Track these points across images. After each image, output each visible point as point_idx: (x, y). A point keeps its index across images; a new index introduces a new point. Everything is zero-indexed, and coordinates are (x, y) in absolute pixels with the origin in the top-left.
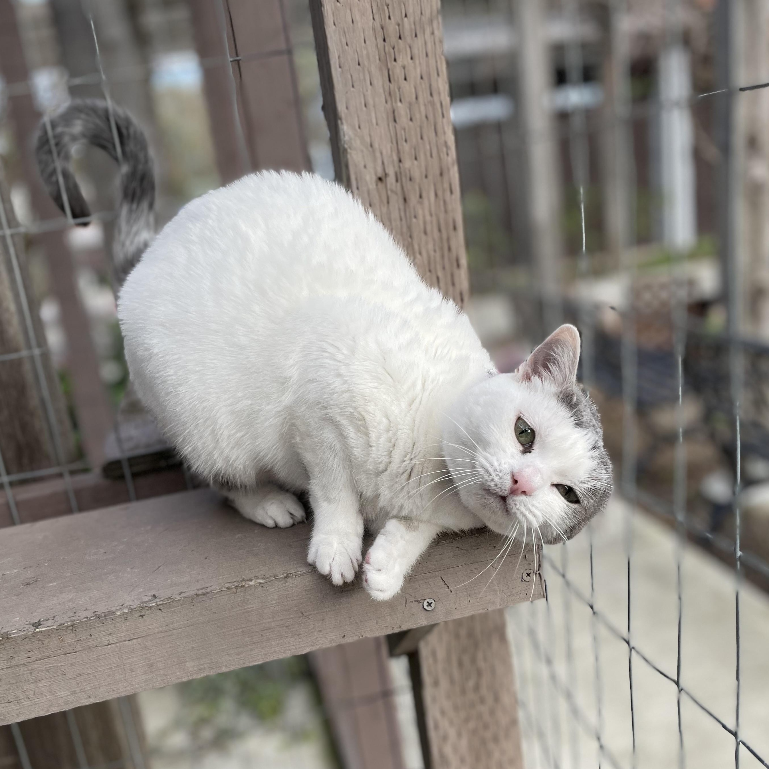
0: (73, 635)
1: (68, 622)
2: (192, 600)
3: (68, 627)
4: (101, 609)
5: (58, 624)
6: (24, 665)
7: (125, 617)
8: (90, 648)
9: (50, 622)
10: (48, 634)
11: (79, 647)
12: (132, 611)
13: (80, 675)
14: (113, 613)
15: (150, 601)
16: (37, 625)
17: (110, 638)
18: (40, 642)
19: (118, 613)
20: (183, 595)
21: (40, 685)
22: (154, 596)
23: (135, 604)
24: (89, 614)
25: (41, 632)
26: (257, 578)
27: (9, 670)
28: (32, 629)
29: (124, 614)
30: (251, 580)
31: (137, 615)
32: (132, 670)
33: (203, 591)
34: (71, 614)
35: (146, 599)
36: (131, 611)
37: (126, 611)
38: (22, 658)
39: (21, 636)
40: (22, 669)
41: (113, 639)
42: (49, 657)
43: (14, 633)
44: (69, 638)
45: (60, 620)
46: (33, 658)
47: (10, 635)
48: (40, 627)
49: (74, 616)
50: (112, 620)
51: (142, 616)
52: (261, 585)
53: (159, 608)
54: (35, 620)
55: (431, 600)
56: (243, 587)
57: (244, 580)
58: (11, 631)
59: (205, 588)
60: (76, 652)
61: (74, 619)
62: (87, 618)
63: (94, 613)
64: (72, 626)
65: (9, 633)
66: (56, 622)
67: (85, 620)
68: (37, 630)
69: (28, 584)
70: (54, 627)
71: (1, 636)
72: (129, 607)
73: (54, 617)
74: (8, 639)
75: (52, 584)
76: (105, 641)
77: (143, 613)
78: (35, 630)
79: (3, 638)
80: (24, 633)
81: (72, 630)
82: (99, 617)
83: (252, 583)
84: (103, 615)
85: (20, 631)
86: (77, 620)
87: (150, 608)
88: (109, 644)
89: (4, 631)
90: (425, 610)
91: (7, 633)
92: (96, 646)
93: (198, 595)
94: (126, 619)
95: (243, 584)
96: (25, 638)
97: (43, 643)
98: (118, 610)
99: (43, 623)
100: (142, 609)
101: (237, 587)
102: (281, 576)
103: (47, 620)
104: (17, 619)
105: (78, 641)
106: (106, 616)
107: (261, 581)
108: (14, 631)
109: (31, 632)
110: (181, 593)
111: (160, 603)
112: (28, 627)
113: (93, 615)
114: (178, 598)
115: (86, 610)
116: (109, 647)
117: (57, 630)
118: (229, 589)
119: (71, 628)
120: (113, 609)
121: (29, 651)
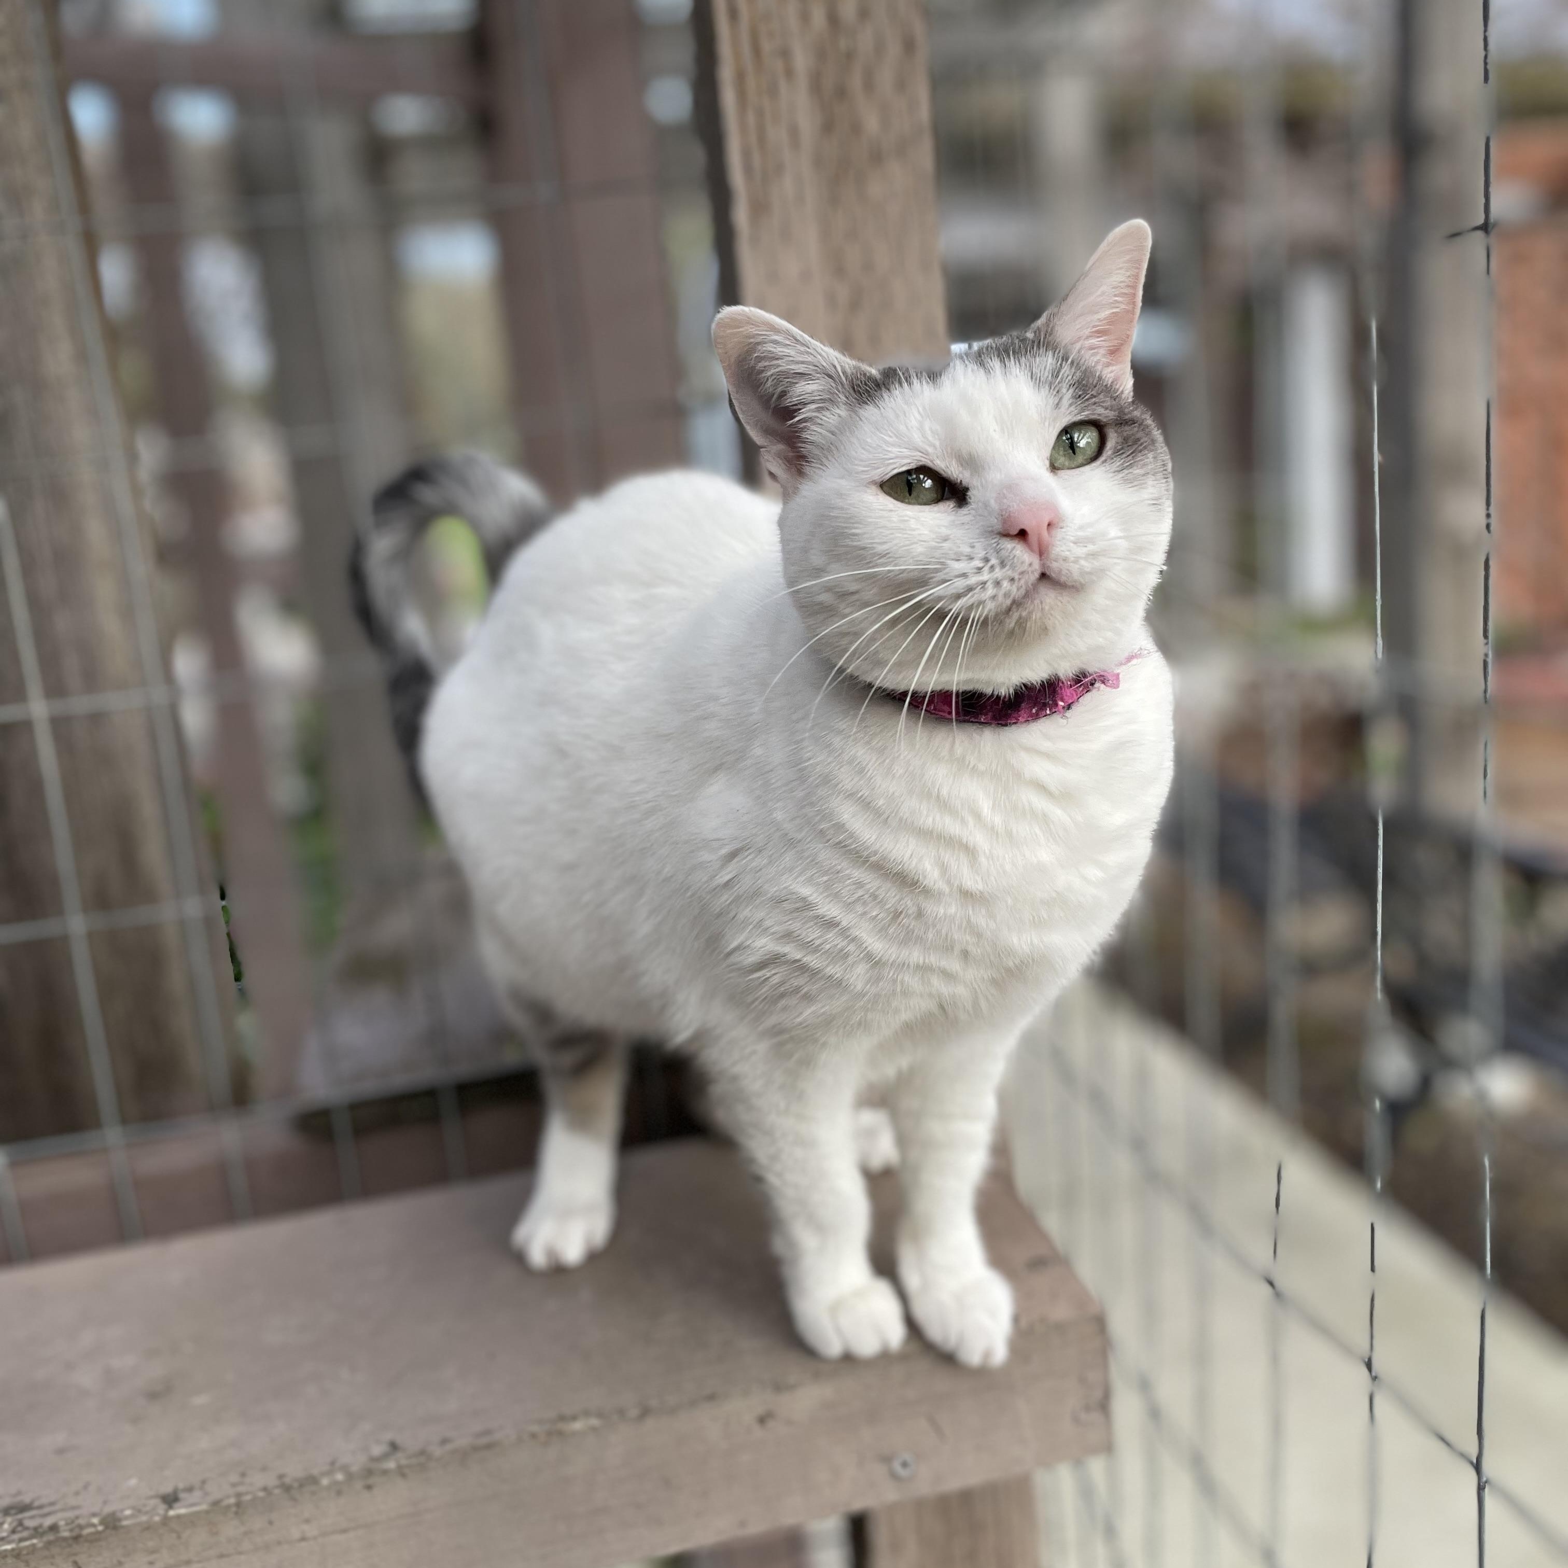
0: (236, 1523)
1: (228, 1497)
2: (464, 1456)
3: (228, 1507)
4: (294, 1470)
5: (212, 1498)
7: (338, 1490)
8: (267, 1547)
9: (197, 1495)
10: (190, 1521)
11: (246, 1545)
14: (314, 1480)
15: (385, 1457)
16: (171, 1500)
17: (305, 1527)
18: (174, 1535)
20: (449, 1447)
22: (394, 1447)
23: (357, 1462)
24: (270, 1480)
25: (179, 1517)
26: (587, 1413)
28: (161, 1509)
29: (336, 1483)
30: (574, 1418)
31: (359, 1485)
33: (484, 1440)
34: (234, 1478)
35: (376, 1451)
36: (350, 1477)
37: (340, 1477)
39: (139, 1524)
41: (311, 1530)
42: (189, 1562)
43: (127, 1518)
44: (230, 1528)
45: (214, 1491)
47: (120, 1520)
48: (176, 1505)
49: (241, 1483)
50: (313, 1493)
51: (369, 1487)
52: (594, 1429)
53: (401, 1472)
54: (167, 1489)
55: (907, 1457)
56: (560, 1434)
57: (562, 1418)
58: (122, 1511)
59: (488, 1432)
60: (240, 1553)
61: (241, 1489)
62: (265, 1489)
63: (281, 1477)
64: (238, 1505)
65: (119, 1515)
66: (206, 1494)
67: (261, 1494)
68: (172, 1513)
69: (153, 1396)
70: (204, 1507)
71: (102, 1522)
72: (345, 1469)
73: (204, 1482)
74: (115, 1528)
75: (200, 1400)
76: (295, 1533)
77: (371, 1481)
78: (167, 1511)
79: (107, 1527)
80: (144, 1518)
81: (236, 1513)
82: (287, 1488)
83: (578, 1426)
84: (296, 1485)
85: (138, 1511)
86: (247, 1493)
87: (385, 1472)
88: (303, 1539)
89: (108, 1509)
90: (894, 1476)
91: (113, 1514)
92: (279, 1543)
93: (476, 1449)
94: (339, 1493)
95: (561, 1426)
96: (148, 1528)
97: (179, 1537)
98: (324, 1474)
99: (182, 1495)
100: (369, 1472)
101: (549, 1434)
102: (634, 1412)
103: (190, 1489)
104: (133, 1482)
105: (246, 1533)
106: (301, 1486)
107: (594, 1422)
108: (128, 1512)
109: (158, 1514)
110: (444, 1441)
111: (404, 1462)
112: (153, 1502)
113: (277, 1483)
114: (437, 1451)
115: (264, 1469)
116: (303, 1544)
117: (207, 1512)
118: (533, 1436)
119: (234, 1509)
120: (315, 1472)
121: (153, 1552)
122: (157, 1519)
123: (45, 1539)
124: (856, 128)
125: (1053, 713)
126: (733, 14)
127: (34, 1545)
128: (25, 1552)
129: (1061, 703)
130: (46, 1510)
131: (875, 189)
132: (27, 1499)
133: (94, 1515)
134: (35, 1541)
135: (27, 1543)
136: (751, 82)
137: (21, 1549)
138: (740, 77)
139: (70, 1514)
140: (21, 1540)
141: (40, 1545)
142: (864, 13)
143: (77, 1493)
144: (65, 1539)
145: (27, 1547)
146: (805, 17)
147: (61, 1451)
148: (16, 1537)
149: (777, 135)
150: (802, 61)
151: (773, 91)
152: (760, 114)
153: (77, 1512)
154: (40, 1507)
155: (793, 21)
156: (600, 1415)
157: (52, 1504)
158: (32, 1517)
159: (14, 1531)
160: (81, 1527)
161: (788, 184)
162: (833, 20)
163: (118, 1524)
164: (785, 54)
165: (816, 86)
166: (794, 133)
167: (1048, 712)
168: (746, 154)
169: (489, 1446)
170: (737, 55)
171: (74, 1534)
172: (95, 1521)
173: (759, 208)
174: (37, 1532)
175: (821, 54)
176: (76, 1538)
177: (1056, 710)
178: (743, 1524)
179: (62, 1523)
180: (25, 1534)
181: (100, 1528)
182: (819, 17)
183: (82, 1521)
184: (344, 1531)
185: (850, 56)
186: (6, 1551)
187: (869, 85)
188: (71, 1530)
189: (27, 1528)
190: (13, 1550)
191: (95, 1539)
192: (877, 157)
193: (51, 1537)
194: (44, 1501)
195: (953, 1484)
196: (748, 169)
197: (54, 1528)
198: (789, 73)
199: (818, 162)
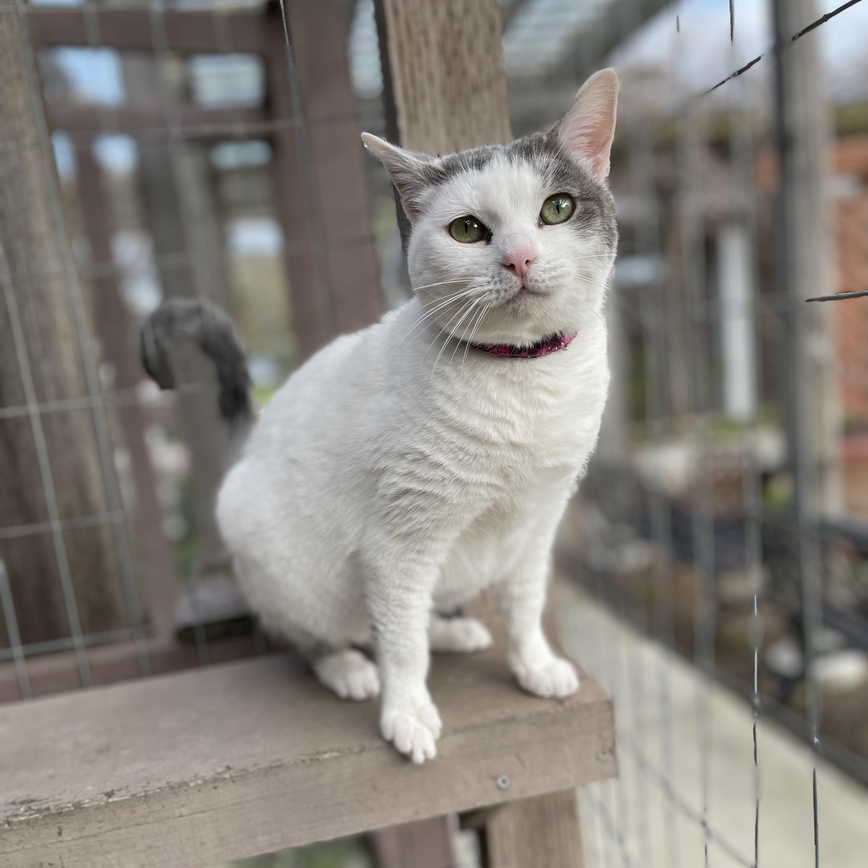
0: (145, 806)
1: (140, 792)
2: (266, 772)
3: (141, 797)
4: (175, 779)
5: (131, 793)
6: (95, 836)
7: (199, 789)
8: (161, 820)
9: (123, 792)
10: (120, 805)
11: (150, 819)
12: (205, 782)
13: (150, 847)
14: (186, 784)
15: (224, 772)
16: (110, 795)
17: (182, 809)
18: (112, 813)
19: (192, 784)
20: (258, 767)
21: (109, 856)
22: (228, 768)
23: (209, 775)
24: (163, 784)
25: (114, 802)
26: (331, 750)
27: (80, 841)
28: (105, 798)
29: (198, 785)
30: (325, 753)
31: (210, 786)
32: (202, 844)
33: (277, 763)
34: (144, 784)
35: (219, 770)
37: (200, 782)
38: (92, 828)
39: (93, 806)
40: (93, 840)
41: (185, 811)
42: (119, 828)
43: (87, 803)
44: (142, 809)
45: (133, 790)
46: (103, 830)
47: (82, 804)
48: (112, 797)
49: (148, 786)
50: (186, 791)
51: (215, 788)
52: (335, 758)
53: (233, 780)
54: (108, 790)
55: (505, 777)
56: (317, 760)
57: (318, 753)
58: (84, 800)
59: (279, 760)
60: (147, 823)
61: (147, 789)
62: (160, 788)
63: (168, 783)
64: (145, 796)
65: (82, 802)
66: (129, 791)
67: (158, 791)
68: (110, 800)
69: (100, 751)
70: (127, 797)
71: (74, 805)
72: (202, 778)
73: (127, 787)
74: (80, 808)
75: (125, 753)
76: (177, 813)
77: (216, 784)
78: (108, 799)
79: (75, 808)
80: (96, 803)
81: (145, 801)
82: (172, 788)
83: (326, 756)
84: (176, 786)
85: (92, 800)
86: (150, 790)
87: (224, 779)
88: (181, 816)
89: (76, 800)
90: (499, 788)
91: (79, 802)
92: (168, 818)
93: (272, 768)
94: (199, 791)
95: (318, 756)
96: (98, 808)
97: (115, 814)
98: (191, 781)
99: (116, 793)
100: (216, 780)
101: (311, 760)
102: (356, 749)
103: (120, 790)
104: (90, 788)
105: (150, 812)
106: (179, 787)
107: (336, 754)
108: (87, 801)
109: (103, 801)
110: (255, 765)
111: (234, 774)
112: (100, 796)
113: (167, 785)
114: (252, 769)
115: (159, 780)
116: (181, 819)
117: (129, 800)
118: (303, 761)
119: (144, 798)
120: (187, 780)
121: (101, 822)
122: (103, 803)
123: (43, 814)
124: (465, 73)
125: (559, 349)
126: (396, 12)
127: (37, 818)
128: (32, 821)
129: (563, 344)
130: (44, 802)
131: (475, 106)
132: (33, 797)
133: (69, 802)
134: (37, 815)
135: (33, 816)
136: (407, 50)
137: (30, 820)
138: (401, 47)
139: (57, 803)
140: (30, 815)
141: (40, 817)
142: (467, 10)
143: (60, 794)
144: (53, 814)
145: (33, 819)
146: (435, 13)
147: (51, 777)
148: (28, 813)
149: (421, 77)
150: (434, 37)
151: (419, 54)
152: (412, 66)
153: (59, 802)
154: (40, 801)
155: (428, 15)
156: (338, 751)
157: (47, 799)
158: (36, 805)
159: (26, 811)
160: (62, 808)
161: (428, 104)
162: (450, 14)
163: (82, 806)
164: (425, 33)
165: (442, 51)
166: (430, 76)
167: (556, 349)
168: (405, 88)
169: (279, 767)
170: (398, 34)
171: (59, 811)
172: (70, 805)
173: (413, 119)
174: (38, 811)
175: (444, 33)
176: (60, 814)
177: (560, 347)
178: (417, 813)
179: (52, 807)
180: (32, 812)
181: (72, 808)
182: (442, 12)
183: (62, 806)
184: (203, 812)
185: (460, 33)
186: (22, 821)
187: (471, 50)
188: (57, 810)
189: (33, 810)
190: (26, 820)
191: (70, 814)
192: (476, 89)
193: (46, 813)
194: (42, 798)
195: (532, 793)
196: (406, 97)
197: (48, 809)
198: (427, 43)
199: (444, 92)
